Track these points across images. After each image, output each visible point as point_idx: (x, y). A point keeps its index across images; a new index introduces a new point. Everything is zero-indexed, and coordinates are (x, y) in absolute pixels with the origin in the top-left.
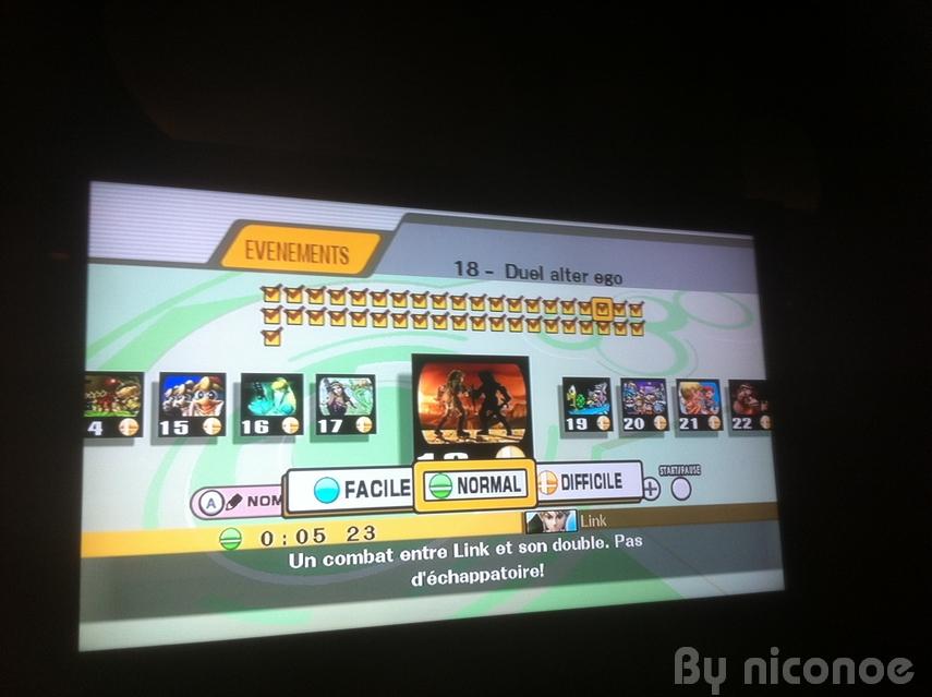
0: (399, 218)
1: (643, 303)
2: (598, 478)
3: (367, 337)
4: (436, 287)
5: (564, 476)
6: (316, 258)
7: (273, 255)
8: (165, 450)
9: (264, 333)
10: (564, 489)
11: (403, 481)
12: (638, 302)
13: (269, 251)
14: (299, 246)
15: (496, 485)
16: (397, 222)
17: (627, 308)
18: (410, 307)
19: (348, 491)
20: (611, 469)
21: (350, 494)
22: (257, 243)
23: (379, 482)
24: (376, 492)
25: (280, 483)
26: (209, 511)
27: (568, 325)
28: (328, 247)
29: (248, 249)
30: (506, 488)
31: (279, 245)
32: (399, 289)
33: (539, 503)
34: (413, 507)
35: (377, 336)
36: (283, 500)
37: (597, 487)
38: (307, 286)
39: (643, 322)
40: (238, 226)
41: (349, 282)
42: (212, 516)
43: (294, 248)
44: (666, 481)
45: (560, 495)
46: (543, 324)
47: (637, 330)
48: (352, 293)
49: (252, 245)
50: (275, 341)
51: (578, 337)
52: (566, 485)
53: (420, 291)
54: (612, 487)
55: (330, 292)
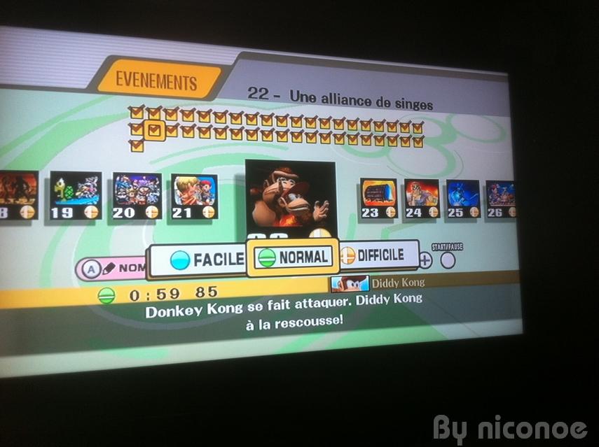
0: (237, 56)
1: (423, 122)
2: (386, 253)
3: (210, 147)
4: (264, 109)
5: (360, 251)
6: (172, 85)
7: (138, 83)
8: (55, 230)
9: (131, 142)
10: (360, 260)
11: (238, 254)
12: (418, 122)
13: (134, 79)
14: (158, 75)
15: (309, 257)
16: (235, 59)
17: (411, 126)
18: (244, 124)
19: (196, 261)
20: (395, 246)
21: (198, 263)
22: (125, 73)
23: (220, 255)
24: (218, 261)
25: (144, 254)
26: (88, 275)
27: (366, 139)
28: (180, 77)
29: (118, 78)
30: (316, 259)
31: (142, 74)
32: (236, 110)
33: (341, 271)
34: (246, 273)
35: (219, 145)
36: (147, 267)
37: (385, 259)
38: (164, 107)
39: (423, 137)
40: (110, 60)
41: (196, 104)
42: (92, 279)
43: (154, 78)
44: (436, 255)
45: (357, 264)
46: (346, 138)
47: (418, 143)
48: (199, 113)
49: (121, 75)
50: (140, 148)
51: (373, 148)
52: (361, 257)
53: (252, 112)
54: (396, 259)
55: (182, 112)
